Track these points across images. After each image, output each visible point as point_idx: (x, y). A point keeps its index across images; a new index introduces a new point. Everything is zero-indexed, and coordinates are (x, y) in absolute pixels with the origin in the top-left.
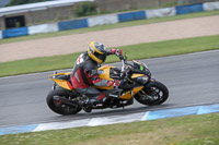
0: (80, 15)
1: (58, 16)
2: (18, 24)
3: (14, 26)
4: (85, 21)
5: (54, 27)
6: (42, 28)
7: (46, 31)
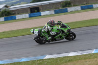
0: (64, 7)
1: (54, 7)
2: (36, 11)
3: (34, 12)
4: (67, 9)
5: (53, 12)
6: (47, 13)
7: (49, 14)
